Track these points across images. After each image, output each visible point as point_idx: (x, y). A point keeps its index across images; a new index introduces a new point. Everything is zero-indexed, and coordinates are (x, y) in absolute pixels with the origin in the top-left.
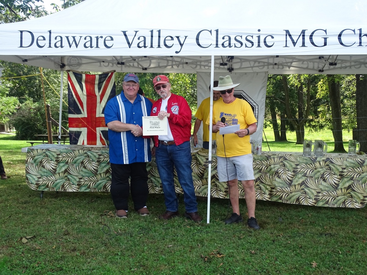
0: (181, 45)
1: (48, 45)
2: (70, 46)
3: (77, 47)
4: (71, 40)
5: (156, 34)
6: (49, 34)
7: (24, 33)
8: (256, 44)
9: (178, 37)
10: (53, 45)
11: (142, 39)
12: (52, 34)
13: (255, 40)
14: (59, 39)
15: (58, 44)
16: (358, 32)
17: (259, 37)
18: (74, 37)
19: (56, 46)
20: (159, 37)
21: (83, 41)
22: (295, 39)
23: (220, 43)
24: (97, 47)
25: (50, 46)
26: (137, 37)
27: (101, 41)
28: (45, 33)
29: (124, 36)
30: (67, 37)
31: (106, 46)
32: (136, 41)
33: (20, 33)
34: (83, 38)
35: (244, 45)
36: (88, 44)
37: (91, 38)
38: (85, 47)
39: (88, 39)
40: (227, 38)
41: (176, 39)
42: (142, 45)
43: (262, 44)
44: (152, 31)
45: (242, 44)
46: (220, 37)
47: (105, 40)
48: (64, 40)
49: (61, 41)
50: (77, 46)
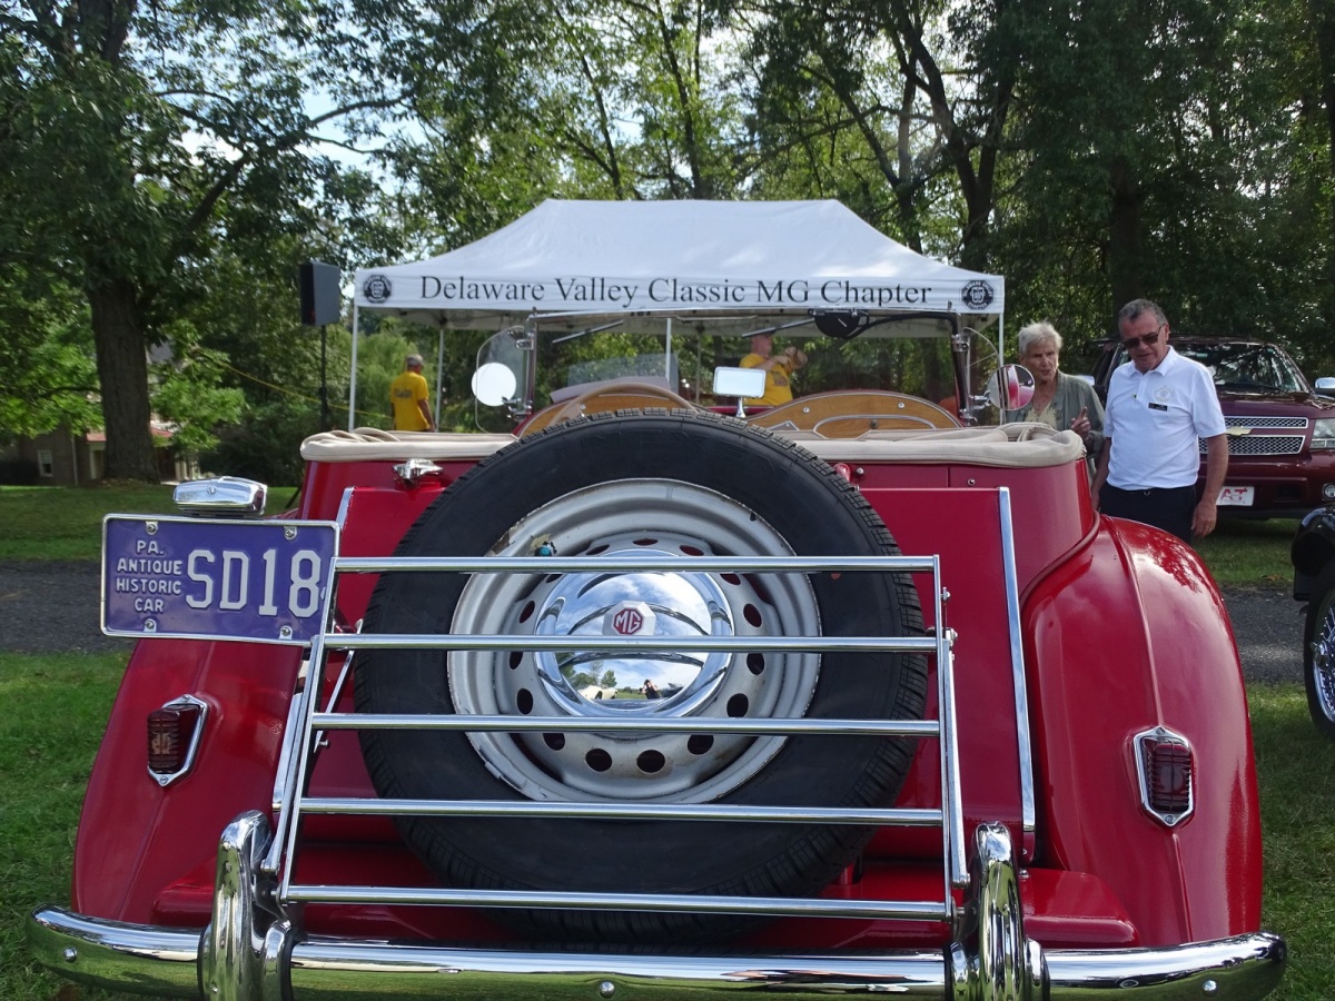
0: (631, 297)
1: (459, 295)
3: (497, 298)
4: (489, 289)
5: (598, 283)
6: (459, 282)
7: (427, 280)
8: (723, 297)
9: (626, 288)
10: (465, 295)
11: (581, 289)
12: (465, 282)
13: (721, 292)
14: (473, 287)
15: (473, 294)
16: (844, 285)
17: (726, 289)
18: (493, 286)
19: (469, 296)
20: (603, 286)
21: (505, 291)
22: (770, 292)
23: (679, 295)
24: (523, 298)
25: (462, 297)
26: (574, 287)
27: (528, 292)
28: (454, 279)
29: (558, 286)
30: (485, 286)
31: (534, 297)
32: (573, 292)
33: (422, 280)
34: (505, 287)
35: (708, 299)
36: (511, 295)
37: (515, 287)
38: (508, 298)
39: (512, 288)
40: (687, 289)
41: (623, 290)
42: (580, 296)
43: (730, 297)
44: (593, 280)
45: (705, 297)
46: (679, 287)
47: (533, 290)
48: (481, 289)
49: (477, 290)
50: (497, 296)
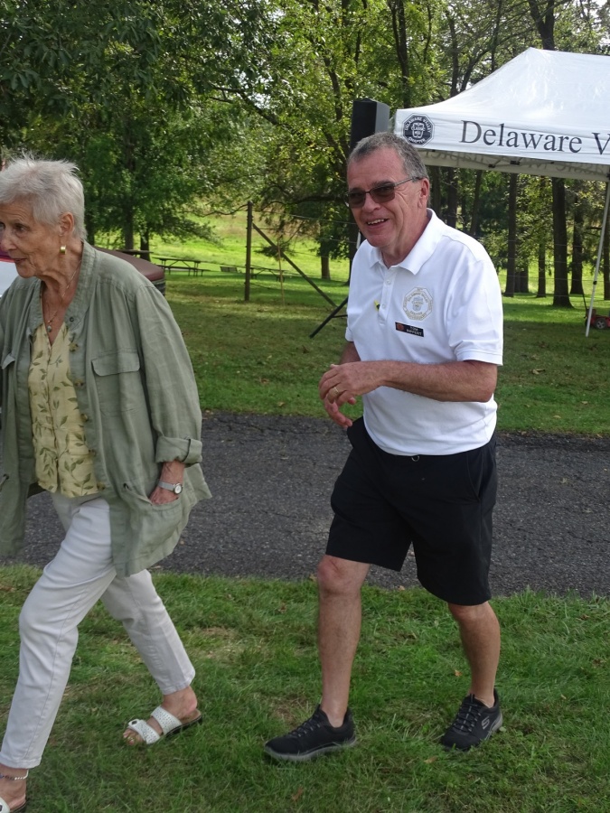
2: (527, 146)
3: (535, 147)
4: (529, 138)
6: (500, 129)
7: (468, 125)
10: (504, 143)
12: (504, 129)
14: (513, 136)
15: (512, 142)
18: (532, 135)
19: (508, 144)
21: (543, 141)
24: (561, 150)
25: (501, 144)
27: (566, 143)
28: (494, 126)
29: (595, 140)
30: (524, 135)
31: (571, 149)
33: (462, 125)
34: (544, 137)
36: (549, 146)
37: (554, 138)
38: (546, 149)
39: (550, 139)
47: (571, 142)
48: (520, 138)
49: (516, 138)
